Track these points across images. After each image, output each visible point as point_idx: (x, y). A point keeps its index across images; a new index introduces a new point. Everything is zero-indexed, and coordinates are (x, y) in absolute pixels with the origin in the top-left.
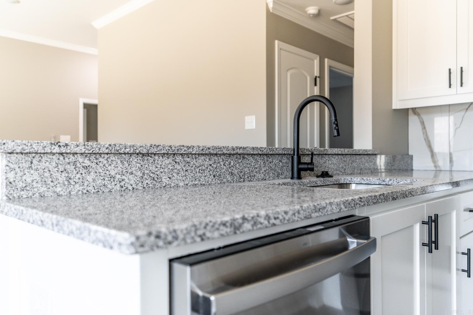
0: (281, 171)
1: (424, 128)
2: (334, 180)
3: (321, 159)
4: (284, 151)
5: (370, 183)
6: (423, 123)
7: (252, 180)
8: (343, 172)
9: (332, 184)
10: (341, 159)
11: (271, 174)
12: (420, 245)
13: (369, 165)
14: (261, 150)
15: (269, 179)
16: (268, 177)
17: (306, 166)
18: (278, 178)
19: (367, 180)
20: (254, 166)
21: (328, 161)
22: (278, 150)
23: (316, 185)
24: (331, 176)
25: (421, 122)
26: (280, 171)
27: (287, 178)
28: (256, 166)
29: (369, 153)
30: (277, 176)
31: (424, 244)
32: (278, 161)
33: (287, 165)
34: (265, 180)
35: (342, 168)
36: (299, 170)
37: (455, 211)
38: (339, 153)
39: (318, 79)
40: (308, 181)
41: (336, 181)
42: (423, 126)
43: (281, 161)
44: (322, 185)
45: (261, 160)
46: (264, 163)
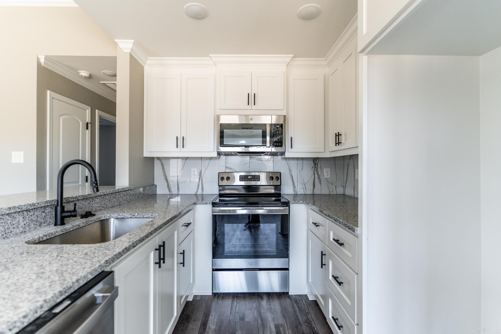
0: (44, 220)
1: (163, 168)
2: (95, 219)
3: (86, 202)
4: (47, 204)
5: (124, 217)
6: (163, 165)
7: (8, 236)
8: (105, 207)
9: (94, 222)
10: (103, 198)
11: (32, 225)
12: (154, 264)
13: (126, 197)
14: (19, 208)
15: (30, 230)
16: (28, 229)
17: (69, 214)
18: (41, 227)
19: (122, 215)
20: (10, 223)
21: (91, 202)
22: (40, 204)
23: (79, 227)
24: (94, 215)
25: (161, 164)
26: (42, 221)
27: (50, 224)
28: (14, 223)
29: (126, 190)
30: (39, 226)
31: (156, 263)
32: (41, 212)
33: (51, 214)
34: (25, 232)
35: (104, 204)
36: (63, 218)
37: (176, 231)
38: (102, 194)
39: (89, 125)
40: (71, 226)
41: (98, 219)
42: (163, 167)
43: (44, 212)
44: (85, 225)
45: (20, 216)
46: (23, 217)
